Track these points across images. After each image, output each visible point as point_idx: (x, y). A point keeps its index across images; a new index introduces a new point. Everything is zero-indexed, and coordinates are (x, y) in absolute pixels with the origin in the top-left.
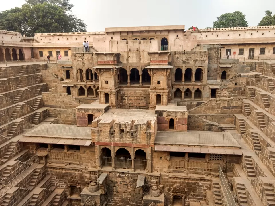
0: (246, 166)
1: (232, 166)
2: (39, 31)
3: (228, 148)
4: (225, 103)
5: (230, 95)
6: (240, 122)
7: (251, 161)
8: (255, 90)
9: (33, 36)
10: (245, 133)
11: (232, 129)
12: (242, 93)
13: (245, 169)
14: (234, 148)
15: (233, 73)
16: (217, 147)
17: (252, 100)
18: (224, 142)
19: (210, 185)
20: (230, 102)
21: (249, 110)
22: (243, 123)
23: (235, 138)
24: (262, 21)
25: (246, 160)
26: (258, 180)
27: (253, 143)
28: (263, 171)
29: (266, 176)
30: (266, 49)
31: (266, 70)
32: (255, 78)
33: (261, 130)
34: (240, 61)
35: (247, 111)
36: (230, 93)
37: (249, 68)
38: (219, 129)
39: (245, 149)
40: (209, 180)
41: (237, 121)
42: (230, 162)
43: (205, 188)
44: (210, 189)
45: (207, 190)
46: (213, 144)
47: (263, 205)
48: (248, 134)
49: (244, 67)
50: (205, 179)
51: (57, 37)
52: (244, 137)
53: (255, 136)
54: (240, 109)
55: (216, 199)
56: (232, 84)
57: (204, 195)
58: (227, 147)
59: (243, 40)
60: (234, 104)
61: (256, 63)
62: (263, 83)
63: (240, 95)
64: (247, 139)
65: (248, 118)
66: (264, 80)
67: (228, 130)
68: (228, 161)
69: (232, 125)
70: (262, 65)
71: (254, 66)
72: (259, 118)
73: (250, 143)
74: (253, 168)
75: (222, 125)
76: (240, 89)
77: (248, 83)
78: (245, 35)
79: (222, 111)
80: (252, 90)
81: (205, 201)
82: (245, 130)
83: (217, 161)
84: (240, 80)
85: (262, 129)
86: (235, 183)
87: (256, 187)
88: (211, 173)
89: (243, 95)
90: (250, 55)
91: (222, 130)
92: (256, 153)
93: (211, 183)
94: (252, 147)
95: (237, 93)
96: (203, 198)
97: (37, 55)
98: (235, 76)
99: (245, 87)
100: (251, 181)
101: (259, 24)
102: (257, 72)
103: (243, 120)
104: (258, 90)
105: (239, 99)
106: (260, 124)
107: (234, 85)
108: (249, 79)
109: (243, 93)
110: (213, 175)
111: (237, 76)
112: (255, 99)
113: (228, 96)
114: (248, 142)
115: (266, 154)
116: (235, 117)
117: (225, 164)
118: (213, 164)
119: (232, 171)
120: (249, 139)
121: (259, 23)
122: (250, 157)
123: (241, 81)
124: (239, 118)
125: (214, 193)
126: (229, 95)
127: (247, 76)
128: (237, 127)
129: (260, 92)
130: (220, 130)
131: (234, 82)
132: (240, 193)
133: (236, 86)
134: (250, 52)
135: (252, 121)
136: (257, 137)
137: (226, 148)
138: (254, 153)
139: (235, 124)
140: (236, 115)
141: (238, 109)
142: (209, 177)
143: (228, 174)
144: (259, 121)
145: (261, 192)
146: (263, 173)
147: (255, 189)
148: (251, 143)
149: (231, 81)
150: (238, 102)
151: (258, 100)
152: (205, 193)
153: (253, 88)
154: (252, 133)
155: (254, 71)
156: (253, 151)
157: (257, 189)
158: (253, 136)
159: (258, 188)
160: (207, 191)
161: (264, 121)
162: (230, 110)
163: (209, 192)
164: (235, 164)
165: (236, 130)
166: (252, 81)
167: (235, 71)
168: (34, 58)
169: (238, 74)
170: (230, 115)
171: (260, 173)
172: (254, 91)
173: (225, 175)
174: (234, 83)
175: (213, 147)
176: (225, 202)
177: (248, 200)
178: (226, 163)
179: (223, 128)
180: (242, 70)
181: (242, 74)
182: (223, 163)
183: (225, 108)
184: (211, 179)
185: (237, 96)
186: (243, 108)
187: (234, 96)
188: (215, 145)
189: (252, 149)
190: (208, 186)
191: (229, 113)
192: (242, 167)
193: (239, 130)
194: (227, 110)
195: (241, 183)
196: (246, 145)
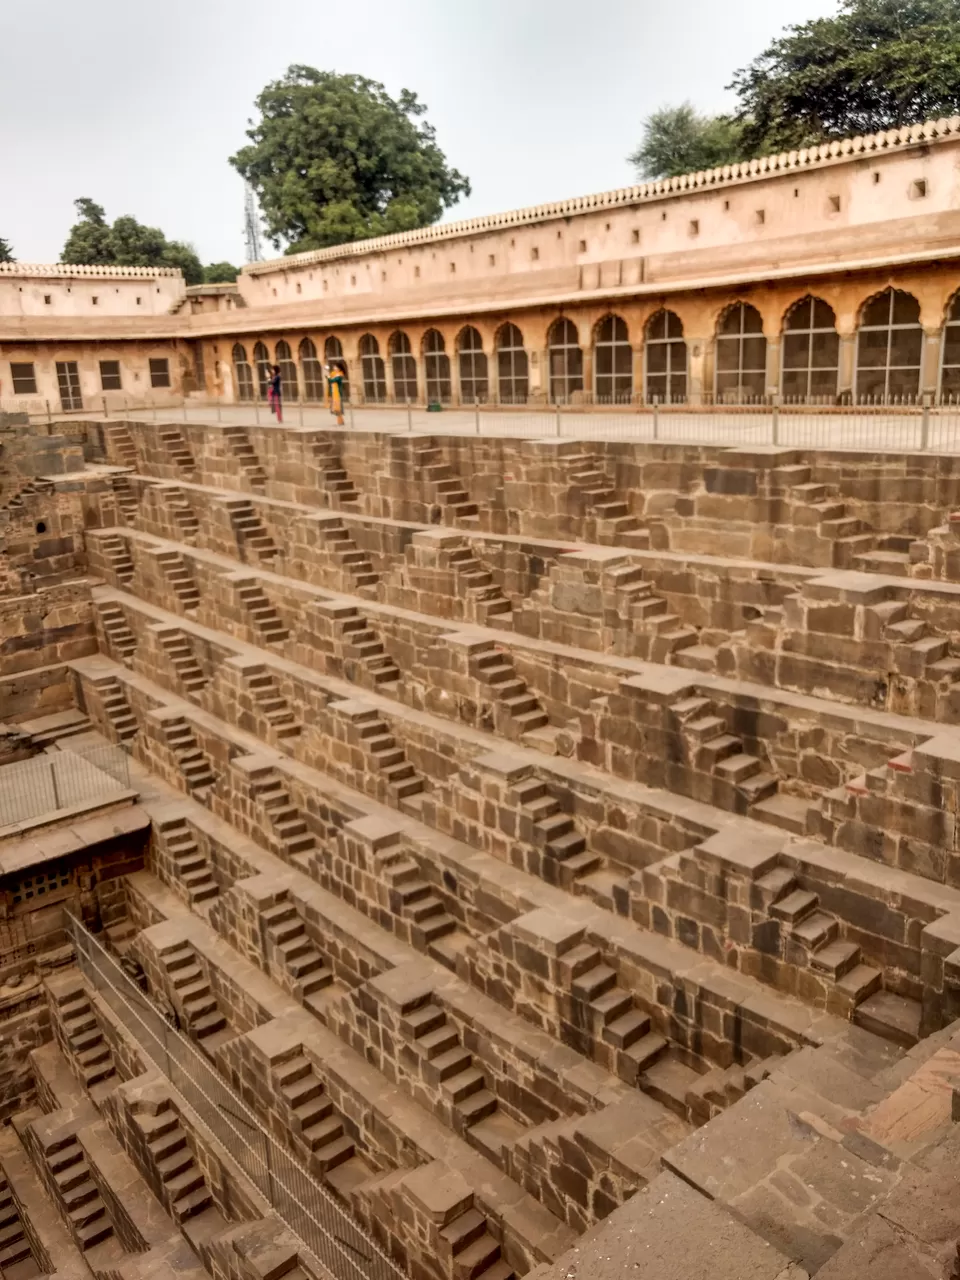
0: (176, 866)
1: (117, 890)
3: (86, 817)
4: (17, 621)
5: (27, 579)
6: (103, 693)
7: (188, 837)
8: (127, 542)
10: (135, 731)
11: (71, 734)
12: (77, 563)
13: (173, 879)
14: (109, 809)
15: (13, 479)
16: (35, 832)
17: (127, 585)
18: (62, 798)
19: (44, 1018)
20: (37, 611)
21: (125, 629)
22: (116, 691)
23: (102, 768)
24: (70, 245)
25: (173, 841)
26: (235, 900)
27: (176, 763)
28: (244, 856)
29: (258, 872)
30: (122, 366)
31: (148, 451)
32: (116, 489)
33: (195, 702)
34: (32, 421)
35: (118, 635)
36: (23, 570)
37: (79, 451)
38: (15, 749)
39: (156, 799)
40: (32, 1000)
41: (92, 692)
42: (107, 874)
43: (19, 1045)
44: (46, 1036)
45: (33, 1047)
46: (15, 824)
47: (277, 982)
48: (151, 732)
49: (57, 446)
50: (12, 1002)
52: (136, 752)
53: (180, 732)
54: (87, 637)
55: (87, 1064)
56: (25, 531)
57: (25, 1078)
58: (81, 814)
59: (16, 324)
60: (55, 620)
61: (99, 426)
62: (149, 507)
63: (69, 576)
64: (149, 753)
65: (130, 667)
66: (152, 494)
67: (59, 743)
68: (99, 877)
69: (72, 716)
70: (123, 432)
71: (96, 442)
72: (175, 655)
73: (167, 768)
74: (201, 865)
75: (28, 728)
76: (64, 546)
77: (91, 518)
78: (20, 301)
79: (8, 662)
80: (112, 543)
81: (36, 1104)
82: (133, 722)
83: (51, 897)
84: (54, 507)
85: (196, 694)
86: (151, 953)
87: (231, 930)
88: (34, 963)
89: (83, 574)
90: (63, 393)
91: (34, 747)
92: (197, 798)
93: (44, 1007)
94: (180, 781)
95: (54, 566)
96: (23, 1097)
98: (25, 491)
99: (84, 535)
100: (207, 916)
101: (63, 258)
102: (115, 464)
103: (113, 680)
104: (139, 542)
105: (75, 593)
106: (185, 676)
107: (33, 530)
108: (92, 496)
109: (81, 564)
110: (48, 964)
111: (38, 490)
112: (137, 582)
113: (19, 588)
114: (157, 767)
115: (237, 789)
116: (77, 674)
117: (88, 895)
118: (35, 915)
119: (123, 911)
120: (158, 751)
121: (63, 250)
122: (180, 823)
123: (59, 512)
124: (95, 677)
125: (71, 1045)
126: (23, 582)
127: (81, 485)
128: (94, 718)
129: (150, 546)
130: (22, 752)
131: (29, 519)
132: (180, 984)
133: (45, 537)
134: (62, 380)
135: (148, 674)
136: (187, 732)
137: (78, 819)
138: (190, 800)
139: (83, 708)
140: (77, 664)
141: (80, 635)
142: (29, 984)
143: (113, 932)
144: (179, 666)
145: (255, 941)
146: (246, 866)
147: (233, 940)
148: (172, 764)
149: (17, 515)
150: (74, 607)
151: (149, 583)
152: (25, 1068)
153: (115, 536)
154: (165, 723)
155: (102, 460)
156: (183, 795)
157: (239, 937)
158: (172, 735)
159: (242, 932)
160: (33, 1052)
161: (193, 663)
162: (47, 649)
163: (44, 1056)
164: (128, 876)
165: (94, 733)
166: (106, 505)
167: (22, 466)
169: (38, 480)
170: (50, 672)
171: (233, 870)
172: (122, 548)
173: (100, 939)
174: (30, 525)
175: (14, 840)
176: (131, 1055)
177: (216, 996)
178: (92, 889)
179: (37, 739)
180: (53, 463)
181: (57, 479)
182: (77, 895)
183: (19, 643)
184: (42, 989)
185: (59, 580)
186: (99, 626)
187: (48, 581)
188: (24, 826)
189: (181, 787)
190: (32, 1030)
191: (46, 663)
192: (161, 877)
193: (107, 729)
194: (32, 650)
195: (176, 942)
196: (155, 781)
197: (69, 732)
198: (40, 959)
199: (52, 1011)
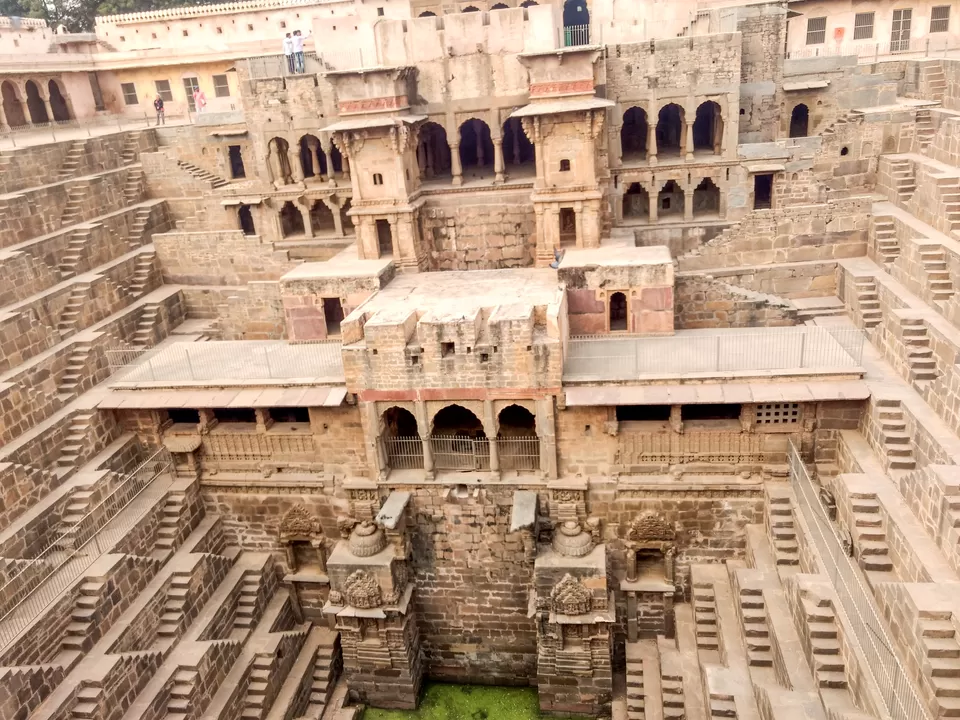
0: (882, 436)
1: (832, 438)
2: (110, 5)
3: (820, 378)
4: (807, 223)
5: (823, 191)
6: (860, 288)
7: (899, 416)
8: (916, 166)
9: (90, 27)
10: (878, 323)
11: (831, 314)
12: (867, 182)
13: (877, 444)
14: (840, 377)
15: (833, 111)
16: (781, 379)
17: (906, 203)
18: (806, 359)
19: (760, 507)
20: (824, 217)
21: (894, 240)
22: (873, 288)
23: (842, 345)
25: (884, 415)
26: (925, 478)
27: (906, 356)
28: (944, 446)
29: (953, 463)
30: (952, 10)
31: (955, 87)
32: (917, 120)
33: (938, 309)
34: (860, 62)
35: (885, 244)
36: (822, 184)
37: (894, 87)
38: (784, 317)
39: (880, 380)
40: (754, 492)
41: (850, 285)
42: (827, 425)
43: (741, 518)
44: (759, 519)
45: (749, 522)
46: (768, 369)
47: (944, 555)
48: (891, 326)
49: (876, 83)
50: (741, 488)
51: (179, 27)
52: (875, 339)
53: (917, 333)
54: (860, 242)
55: (780, 549)
56: (830, 153)
57: (739, 540)
58: (816, 375)
60: (837, 225)
61: (917, 65)
62: (943, 137)
63: (857, 192)
64: (885, 342)
65: (889, 271)
66: (949, 125)
67: (816, 319)
68: (819, 424)
69: (834, 301)
70: (939, 69)
71: (911, 79)
72: (930, 266)
73: (897, 358)
74: (905, 441)
75: (797, 304)
76: (860, 167)
77: (889, 144)
79: (794, 253)
80: (901, 167)
81: (744, 559)
82: (880, 315)
83: (781, 428)
84: (860, 134)
85: (941, 303)
86: (844, 493)
87: (915, 500)
88: (761, 468)
89: (871, 191)
90: (895, 36)
91: (797, 318)
92: (916, 388)
93: (762, 500)
94: (905, 371)
95: (847, 183)
96: (737, 551)
97: (114, 99)
98: (839, 121)
99: (879, 159)
100: (898, 482)
102: (924, 98)
103: (872, 279)
104: (925, 167)
105: (857, 205)
106: (933, 286)
107: (838, 153)
108: (894, 126)
109: (870, 183)
110: (769, 472)
111: (850, 120)
112: (916, 198)
113: (815, 198)
114: (888, 355)
115: (954, 389)
116: (843, 270)
117: (809, 435)
118: (768, 436)
119: (832, 455)
120: (894, 344)
122: (895, 404)
123: (863, 139)
124: (857, 274)
125: (773, 532)
126: (820, 193)
127: (888, 116)
128: (848, 306)
129: (935, 171)
130: (788, 320)
131: (837, 144)
132: (861, 524)
133: (846, 159)
134: (896, 26)
135: (902, 280)
136: (923, 332)
137: (814, 379)
138: (910, 388)
139: (842, 297)
140: (845, 263)
141: (854, 239)
142: (754, 481)
143: (821, 467)
144: (931, 276)
145: (935, 516)
146: (944, 454)
147: (916, 508)
148: (901, 356)
149: (828, 140)
150: (854, 217)
151: (925, 203)
152: (742, 533)
153: (906, 161)
154: (904, 321)
155: (913, 94)
156: (906, 383)
157: (921, 508)
158: (908, 333)
159: (925, 505)
160: (748, 525)
161: (946, 276)
162: (825, 246)
163: (754, 531)
164: (842, 431)
165: (845, 317)
166: (906, 134)
167: (843, 101)
168: (107, 112)
169: (852, 112)
170: (823, 265)
171: (932, 454)
172: (910, 171)
173: (808, 469)
174: (836, 148)
175: (766, 381)
176: (811, 557)
177: (889, 544)
178: (813, 431)
179: (800, 313)
180: (869, 97)
181: (866, 111)
182: (800, 432)
183: (807, 240)
184: (762, 487)
185: (848, 194)
186: (872, 235)
187: (839, 193)
188: (774, 373)
189: (904, 375)
190: (750, 511)
191: (821, 258)
192: (869, 440)
193: (856, 317)
194: (813, 247)
195: (866, 492)
196: (885, 366)
197: (826, 313)
198: (766, 466)
199: (766, 504)
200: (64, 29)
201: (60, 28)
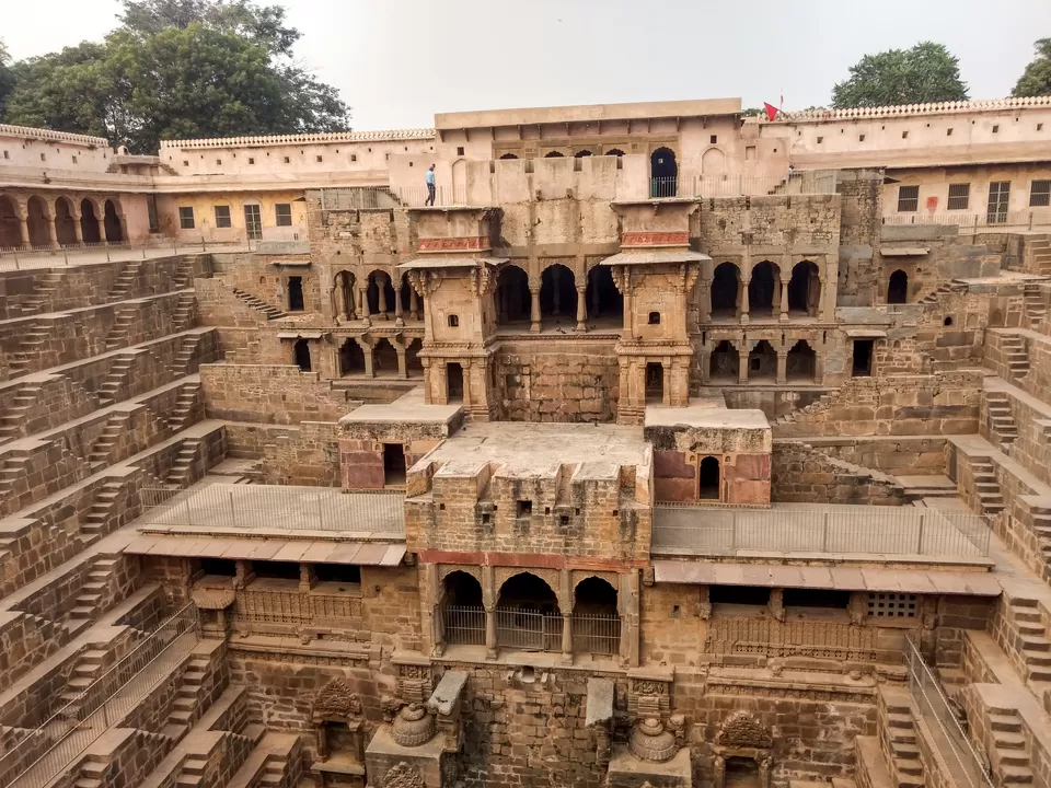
0: (1019, 640)
1: (956, 639)
2: (174, 131)
3: (942, 568)
4: (912, 395)
5: (928, 362)
6: (976, 469)
7: (1037, 618)
8: (1028, 342)
9: (153, 149)
10: (1002, 509)
11: (938, 496)
12: (973, 355)
13: (1013, 650)
15: (932, 279)
16: (896, 566)
17: (1020, 380)
18: (925, 546)
19: (872, 715)
20: (930, 389)
21: (1010, 418)
22: (989, 470)
25: (1020, 616)
27: (1038, 549)
32: (1026, 294)
34: (961, 232)
35: (1000, 422)
36: (926, 354)
37: (998, 259)
38: (889, 495)
39: (1010, 574)
40: (866, 696)
41: (964, 465)
42: (950, 622)
43: (849, 727)
44: (871, 731)
45: (860, 733)
46: (882, 554)
48: (1018, 514)
49: (976, 254)
50: (850, 690)
51: (245, 155)
52: (997, 526)
53: (1049, 522)
54: (970, 419)
55: (902, 770)
56: (933, 322)
57: (848, 754)
58: (938, 564)
59: (962, 151)
60: (945, 398)
61: (1021, 238)
63: (963, 364)
64: (1011, 531)
65: (1007, 452)
67: (926, 500)
68: (941, 622)
69: (943, 481)
70: (1046, 243)
71: (1015, 252)
73: (1028, 550)
74: (1045, 648)
75: (903, 482)
76: (965, 338)
77: (996, 317)
78: (970, 132)
79: (898, 425)
80: (1012, 341)
82: (1000, 500)
83: (896, 622)
84: (965, 305)
86: (979, 706)
88: (873, 668)
89: (977, 364)
91: (904, 498)
93: (874, 706)
94: (1038, 566)
95: (952, 355)
97: (170, 221)
98: (940, 290)
99: (985, 332)
100: (1041, 696)
103: (988, 460)
104: (1040, 344)
105: (967, 379)
107: (941, 323)
108: (1001, 299)
109: (977, 356)
110: (884, 674)
111: (953, 290)
112: (1031, 377)
113: (919, 368)
114: (1016, 546)
116: (954, 447)
117: (929, 633)
118: (881, 631)
119: (956, 659)
120: (1022, 533)
122: (1032, 603)
123: (967, 310)
124: (971, 453)
125: (891, 747)
126: (923, 364)
127: (994, 289)
128: (961, 488)
130: (894, 499)
131: (940, 313)
132: (1001, 745)
133: (950, 329)
134: (992, 198)
135: (1025, 464)
137: (934, 568)
138: (1046, 585)
139: (952, 477)
140: (956, 439)
141: (964, 415)
142: (865, 684)
143: (944, 672)
148: (1033, 549)
149: (930, 309)
150: (964, 391)
151: (1043, 381)
152: (850, 746)
153: (1017, 336)
154: (1035, 510)
155: (1017, 268)
156: (1041, 580)
158: (1039, 522)
160: (858, 737)
162: (932, 421)
163: (867, 745)
164: (968, 631)
165: (959, 500)
166: (1014, 308)
167: (942, 269)
168: (161, 235)
169: (953, 281)
170: (930, 441)
172: (1022, 347)
174: (940, 318)
177: (1034, 771)
178: (933, 629)
179: (907, 492)
180: (971, 267)
181: (972, 282)
182: (919, 628)
183: (911, 412)
184: (875, 691)
185: (954, 366)
186: (984, 411)
187: (944, 366)
188: (888, 558)
189: (1038, 572)
190: (861, 720)
191: (927, 433)
192: (1001, 644)
193: (972, 500)
194: (919, 420)
195: (1005, 707)
196: (1011, 557)
197: (936, 493)
198: (880, 667)
199: (880, 712)
200: (125, 150)
201: (121, 149)
